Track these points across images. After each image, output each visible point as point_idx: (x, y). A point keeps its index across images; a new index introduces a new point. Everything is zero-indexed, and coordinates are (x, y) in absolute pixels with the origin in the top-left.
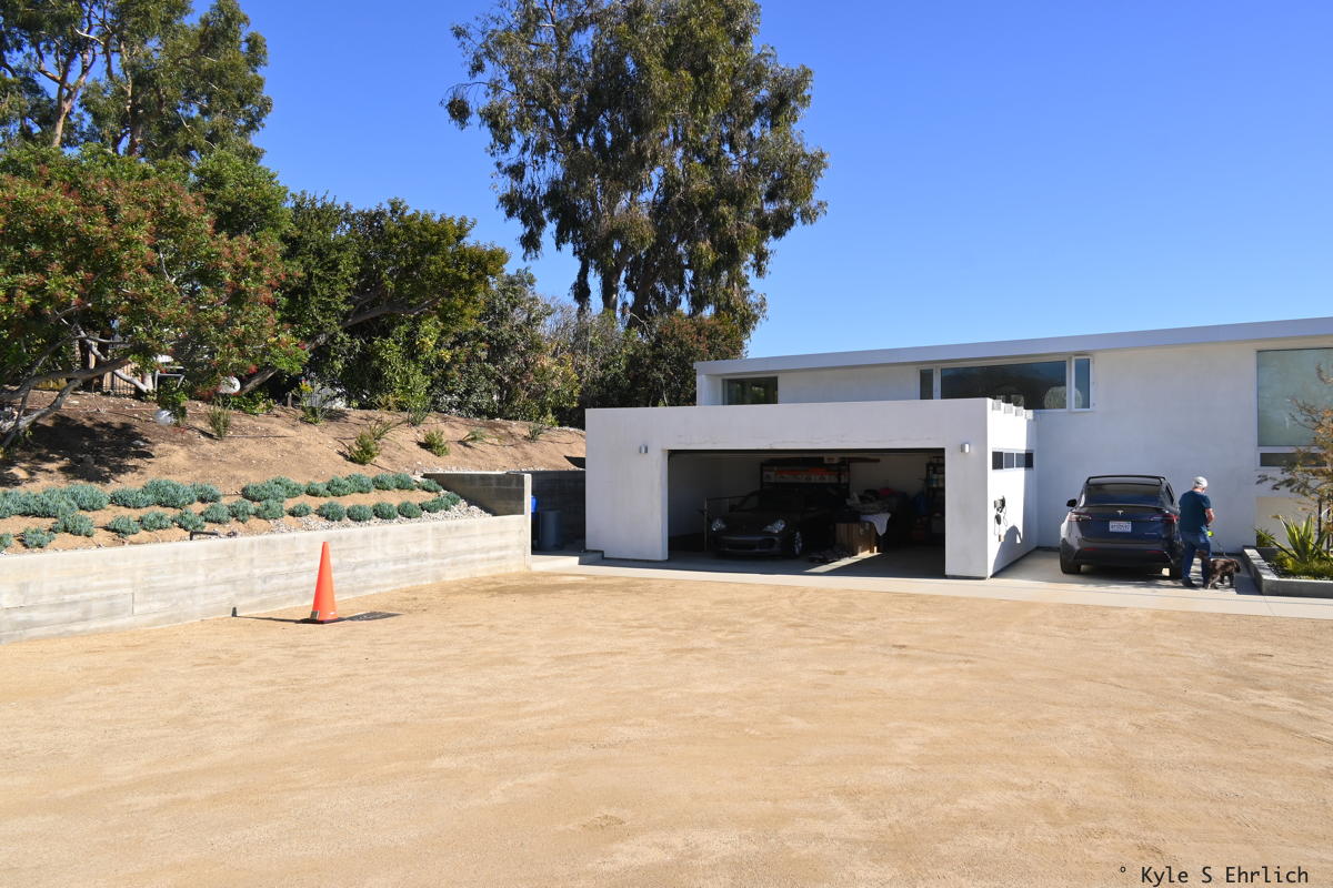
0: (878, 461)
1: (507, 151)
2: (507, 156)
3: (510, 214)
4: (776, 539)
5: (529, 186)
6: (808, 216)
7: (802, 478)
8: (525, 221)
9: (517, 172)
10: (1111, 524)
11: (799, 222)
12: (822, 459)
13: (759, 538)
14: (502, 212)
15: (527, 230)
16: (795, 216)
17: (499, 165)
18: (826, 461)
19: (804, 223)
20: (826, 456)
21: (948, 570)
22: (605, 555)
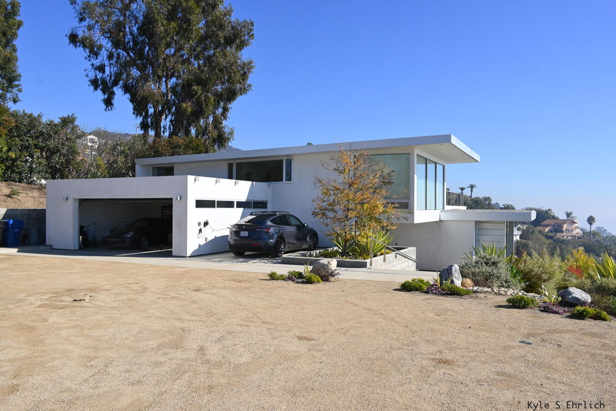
1: (97, 58)
2: (97, 61)
3: (96, 89)
4: (127, 240)
5: (108, 75)
6: (243, 91)
8: (104, 92)
9: (101, 68)
10: (242, 232)
11: (239, 94)
13: (118, 240)
14: (92, 88)
15: (106, 97)
17: (93, 65)
19: (242, 95)
21: (173, 254)
22: (53, 247)
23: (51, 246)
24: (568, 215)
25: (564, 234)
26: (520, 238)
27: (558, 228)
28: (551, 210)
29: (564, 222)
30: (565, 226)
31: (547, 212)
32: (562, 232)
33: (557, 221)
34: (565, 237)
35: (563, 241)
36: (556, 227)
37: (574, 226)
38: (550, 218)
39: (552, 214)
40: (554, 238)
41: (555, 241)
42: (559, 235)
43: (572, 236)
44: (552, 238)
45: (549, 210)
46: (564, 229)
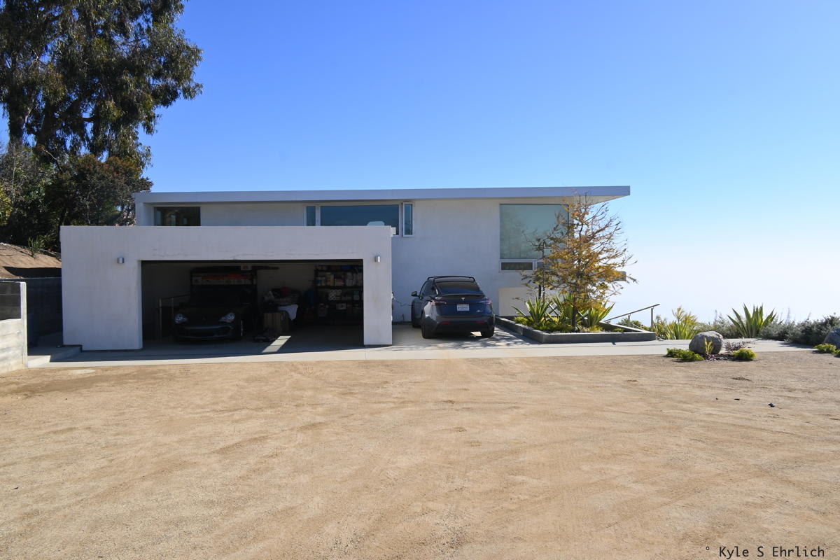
0: (277, 268)
4: (229, 327)
6: (189, 93)
7: (223, 281)
10: (458, 306)
11: (181, 96)
12: (239, 267)
13: (218, 327)
16: (179, 91)
18: (242, 269)
19: (186, 97)
20: (242, 265)
21: (366, 342)
22: (83, 349)
23: (81, 346)
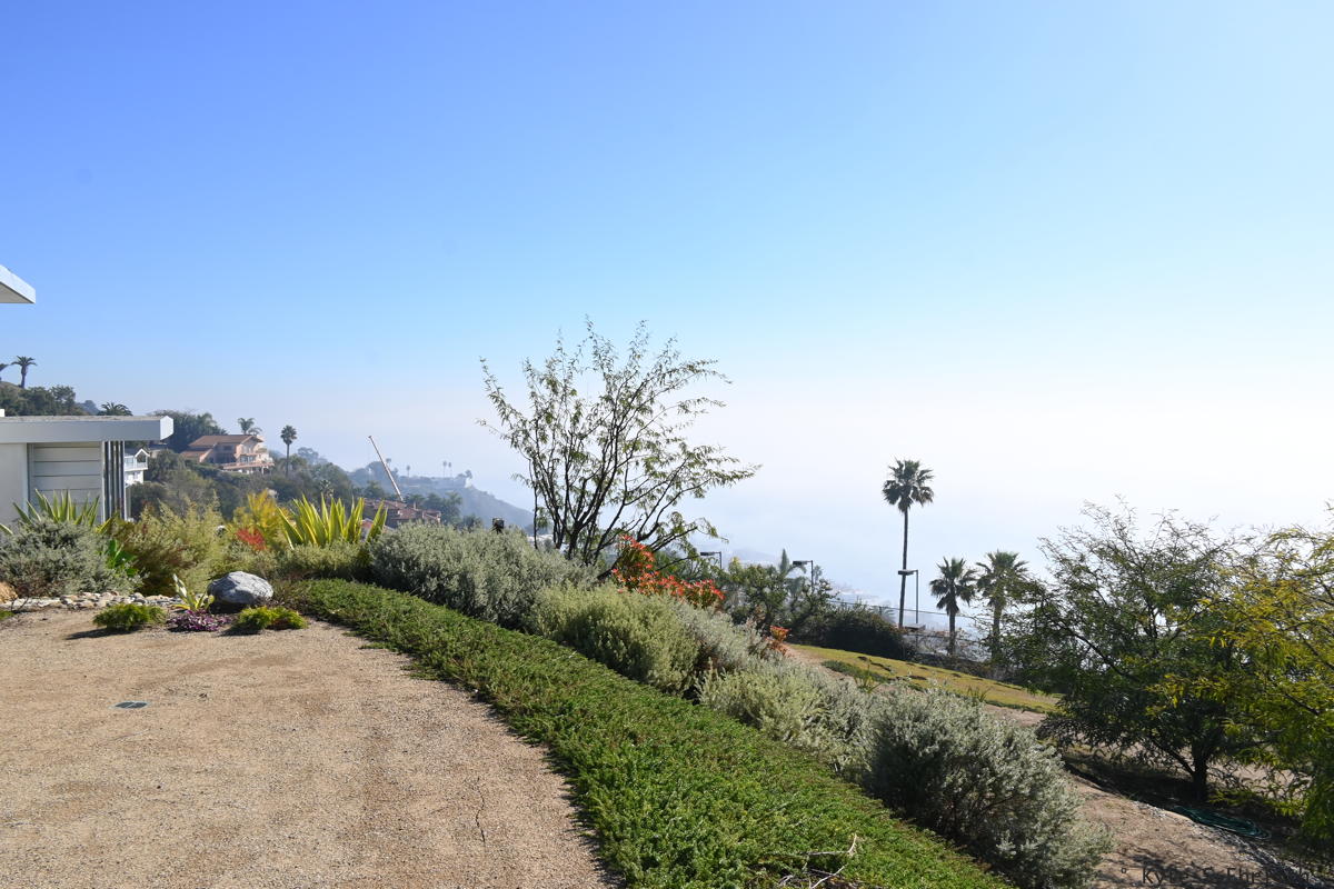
24: (245, 425)
25: (238, 465)
26: (145, 478)
27: (225, 454)
28: (210, 416)
29: (237, 439)
30: (239, 449)
31: (201, 420)
32: (234, 460)
33: (223, 440)
34: (240, 471)
35: (236, 478)
36: (222, 450)
37: (256, 448)
38: (207, 434)
39: (213, 425)
40: (219, 475)
41: (220, 480)
42: (227, 467)
43: (254, 469)
44: (212, 474)
45: (207, 415)
46: (237, 456)
